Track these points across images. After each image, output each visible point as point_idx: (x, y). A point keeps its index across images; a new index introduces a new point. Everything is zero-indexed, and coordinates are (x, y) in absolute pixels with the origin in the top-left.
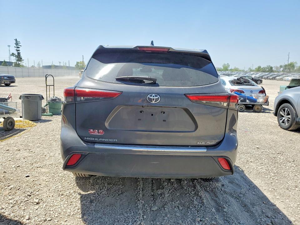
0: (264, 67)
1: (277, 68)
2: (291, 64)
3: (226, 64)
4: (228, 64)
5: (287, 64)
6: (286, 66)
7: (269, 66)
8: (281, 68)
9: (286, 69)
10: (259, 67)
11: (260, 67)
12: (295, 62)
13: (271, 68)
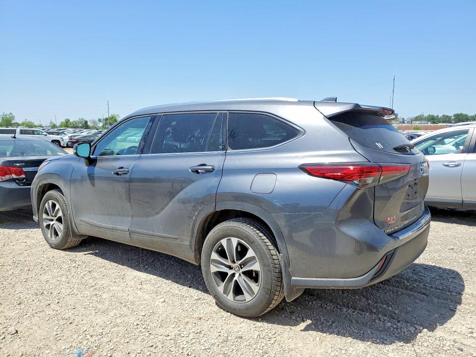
0: (75, 120)
1: (94, 122)
2: (113, 117)
3: (8, 113)
4: (11, 114)
5: (108, 117)
6: (106, 119)
7: (83, 119)
8: (100, 123)
9: (106, 124)
10: (67, 121)
11: (69, 120)
12: (116, 114)
13: (86, 122)
